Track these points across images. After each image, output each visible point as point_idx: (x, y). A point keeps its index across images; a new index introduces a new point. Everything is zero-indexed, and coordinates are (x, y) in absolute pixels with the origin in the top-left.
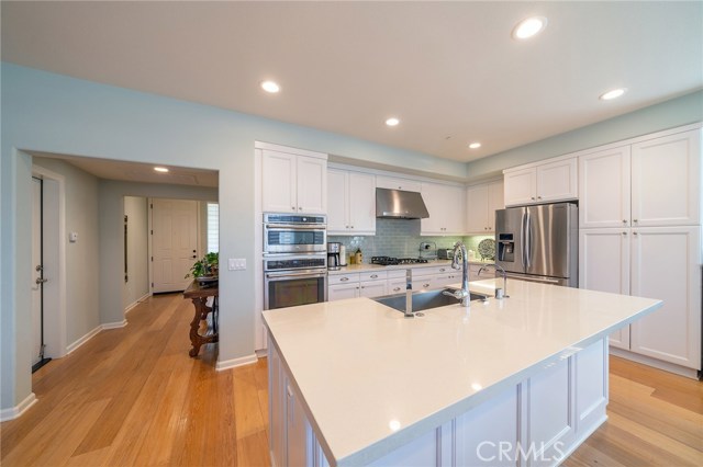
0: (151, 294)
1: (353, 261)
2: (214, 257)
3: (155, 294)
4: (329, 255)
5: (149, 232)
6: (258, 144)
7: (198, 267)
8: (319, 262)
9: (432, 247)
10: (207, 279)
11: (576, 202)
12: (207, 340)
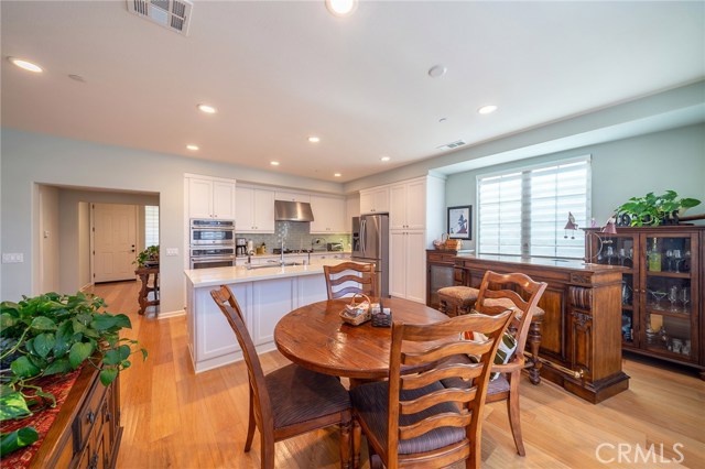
0: (93, 283)
1: (258, 251)
2: (155, 249)
3: (96, 284)
4: (237, 247)
5: (91, 229)
6: (186, 175)
7: (143, 256)
8: (230, 251)
9: (322, 242)
10: (150, 262)
11: (387, 214)
12: (151, 304)
